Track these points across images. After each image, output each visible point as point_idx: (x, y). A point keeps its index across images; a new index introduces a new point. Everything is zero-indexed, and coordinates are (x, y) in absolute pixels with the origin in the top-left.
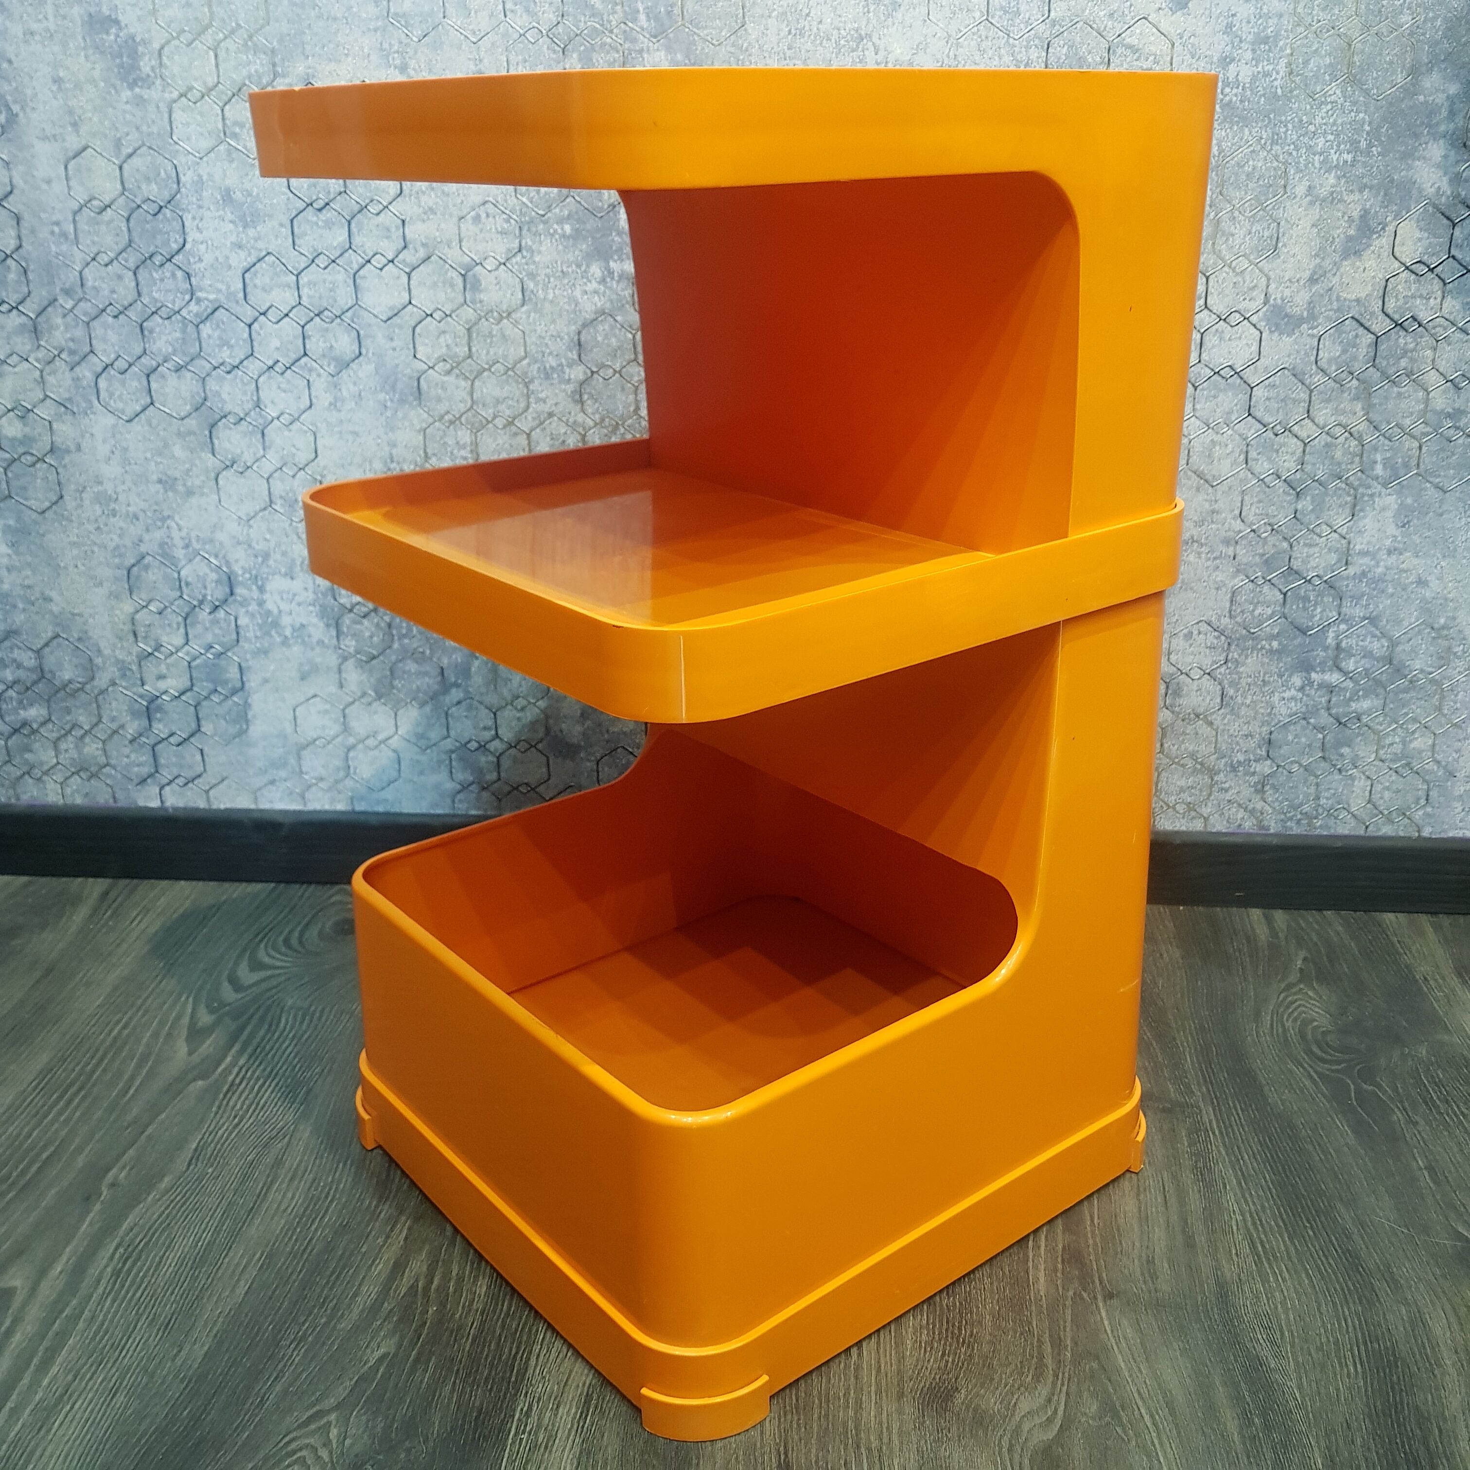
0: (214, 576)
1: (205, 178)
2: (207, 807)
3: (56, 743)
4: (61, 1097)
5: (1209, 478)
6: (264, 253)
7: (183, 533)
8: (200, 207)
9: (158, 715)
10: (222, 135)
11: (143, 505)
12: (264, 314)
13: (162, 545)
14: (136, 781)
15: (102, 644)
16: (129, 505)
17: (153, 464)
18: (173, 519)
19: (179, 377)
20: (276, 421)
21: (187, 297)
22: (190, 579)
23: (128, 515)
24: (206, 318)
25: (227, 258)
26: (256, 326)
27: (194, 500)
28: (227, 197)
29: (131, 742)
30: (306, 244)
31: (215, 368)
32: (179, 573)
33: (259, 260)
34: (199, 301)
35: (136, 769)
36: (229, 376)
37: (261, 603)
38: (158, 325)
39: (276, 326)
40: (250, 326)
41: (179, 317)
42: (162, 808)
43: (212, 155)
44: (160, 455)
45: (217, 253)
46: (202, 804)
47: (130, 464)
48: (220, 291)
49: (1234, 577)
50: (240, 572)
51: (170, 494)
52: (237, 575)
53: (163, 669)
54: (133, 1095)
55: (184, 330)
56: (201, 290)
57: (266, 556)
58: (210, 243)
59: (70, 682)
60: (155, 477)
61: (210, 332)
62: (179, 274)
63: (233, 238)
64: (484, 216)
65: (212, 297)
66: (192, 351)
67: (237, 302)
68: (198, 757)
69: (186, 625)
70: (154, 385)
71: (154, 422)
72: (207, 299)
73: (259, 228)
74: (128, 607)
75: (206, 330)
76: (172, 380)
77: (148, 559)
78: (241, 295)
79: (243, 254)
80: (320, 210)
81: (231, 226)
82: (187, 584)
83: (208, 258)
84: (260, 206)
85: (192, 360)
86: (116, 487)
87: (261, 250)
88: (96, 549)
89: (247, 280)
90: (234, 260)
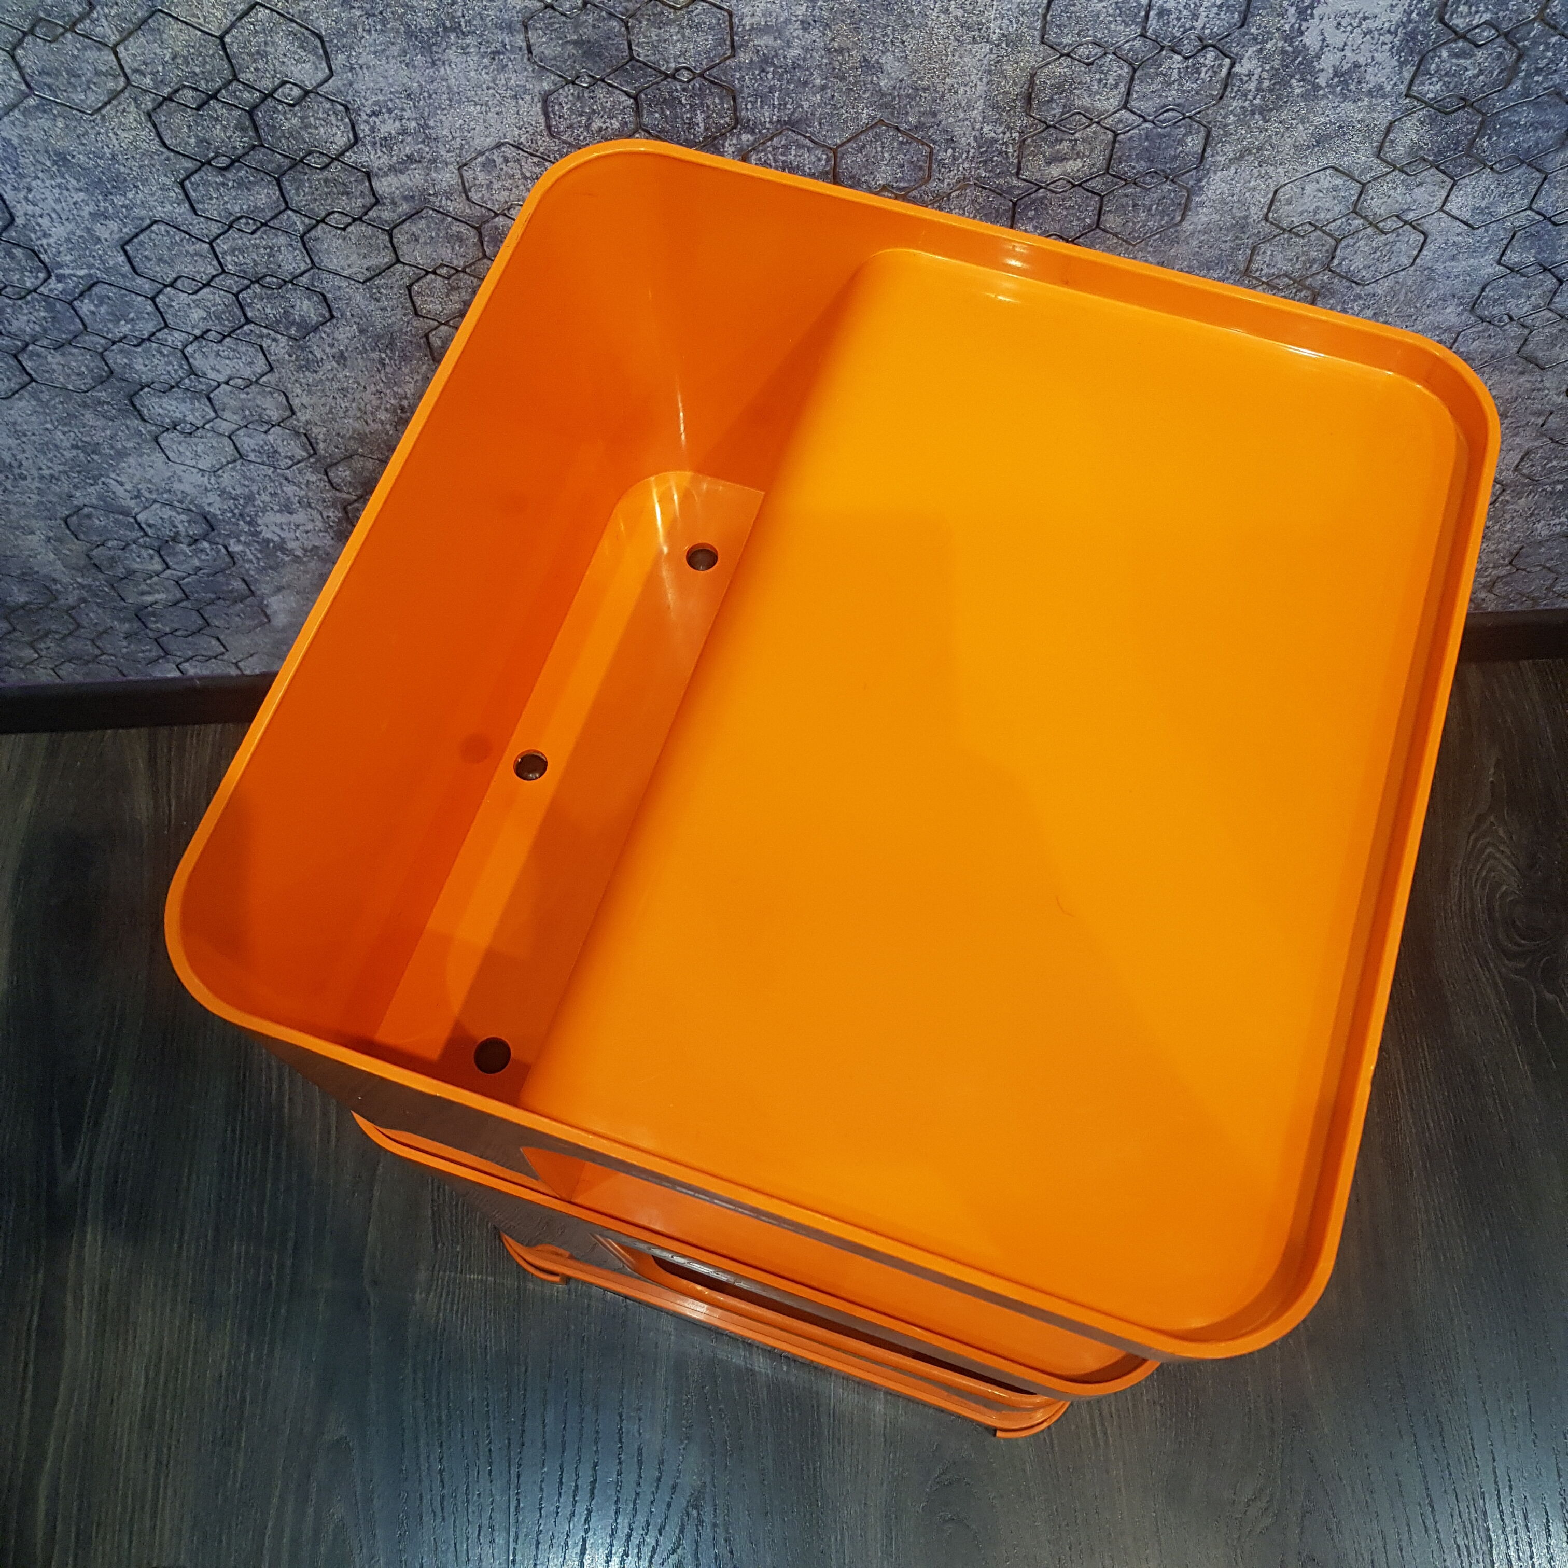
0: (184, 517)
1: (15, 141)
2: (239, 672)
3: (32, 645)
4: (266, 1150)
5: (1540, 362)
6: (148, 222)
7: (128, 487)
8: (21, 176)
9: (152, 619)
10: (23, 87)
11: (61, 468)
12: (172, 285)
13: (100, 498)
14: (143, 662)
15: (56, 575)
16: (40, 469)
17: (59, 433)
18: (108, 477)
19: (63, 355)
20: (223, 386)
21: (42, 275)
22: (151, 522)
23: (42, 477)
24: (82, 294)
25: (88, 230)
26: (161, 299)
27: (131, 460)
28: (62, 159)
29: (126, 638)
30: (211, 208)
31: (114, 343)
32: (135, 518)
33: (143, 231)
34: (60, 278)
35: (141, 655)
36: (139, 349)
37: (256, 534)
38: (8, 306)
39: (194, 297)
40: (153, 299)
41: (36, 295)
42: (185, 678)
43: (16, 113)
44: (65, 425)
45: (70, 226)
46: (234, 672)
47: (25, 435)
48: (91, 266)
49: (1536, 439)
50: (218, 512)
51: (96, 457)
52: (215, 515)
53: (144, 587)
54: (337, 1141)
55: (50, 308)
56: (60, 265)
57: (250, 498)
58: (54, 215)
59: (27, 603)
60: (66, 444)
61: (93, 308)
62: (18, 252)
63: (92, 208)
64: (499, 160)
65: (81, 273)
66: (72, 328)
67: (124, 276)
68: (214, 642)
69: (161, 556)
70: (28, 365)
71: (45, 397)
72: (74, 276)
73: (130, 195)
74: (78, 546)
75: (85, 307)
76: (54, 360)
77: (86, 510)
78: (127, 268)
79: (114, 225)
80: (226, 169)
81: (82, 195)
82: (150, 526)
83: (59, 232)
84: (122, 169)
85: (75, 337)
86: (13, 455)
87: (142, 219)
88: (11, 506)
89: (130, 252)
90: (101, 231)
